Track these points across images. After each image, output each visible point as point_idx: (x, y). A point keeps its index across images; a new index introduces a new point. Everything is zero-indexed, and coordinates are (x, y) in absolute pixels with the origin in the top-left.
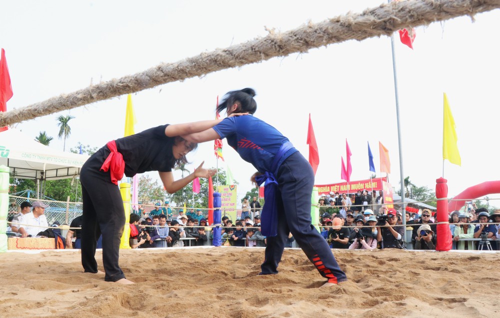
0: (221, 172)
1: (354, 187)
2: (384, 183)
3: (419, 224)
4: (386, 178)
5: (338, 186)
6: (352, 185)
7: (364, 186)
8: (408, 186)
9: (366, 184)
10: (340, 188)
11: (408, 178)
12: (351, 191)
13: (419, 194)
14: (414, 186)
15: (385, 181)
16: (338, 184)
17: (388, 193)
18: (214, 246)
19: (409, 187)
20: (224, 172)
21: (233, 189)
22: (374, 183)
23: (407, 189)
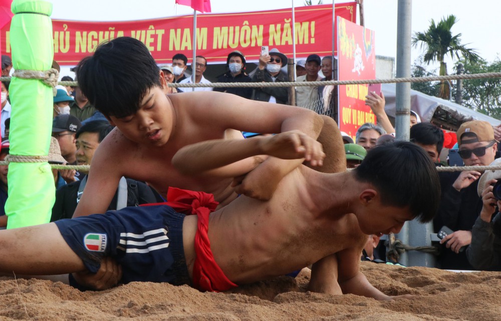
1: (223, 37)
2: (342, 24)
3: (455, 167)
4: (354, 4)
5: (160, 32)
6: (216, 30)
7: (266, 35)
8: (447, 57)
9: (272, 27)
10: (166, 38)
11: (451, 21)
12: (210, 51)
13: (489, 91)
14: (473, 58)
15: (351, 17)
16: (158, 23)
17: (358, 67)
19: (451, 60)
22: (306, 25)
23: (443, 65)
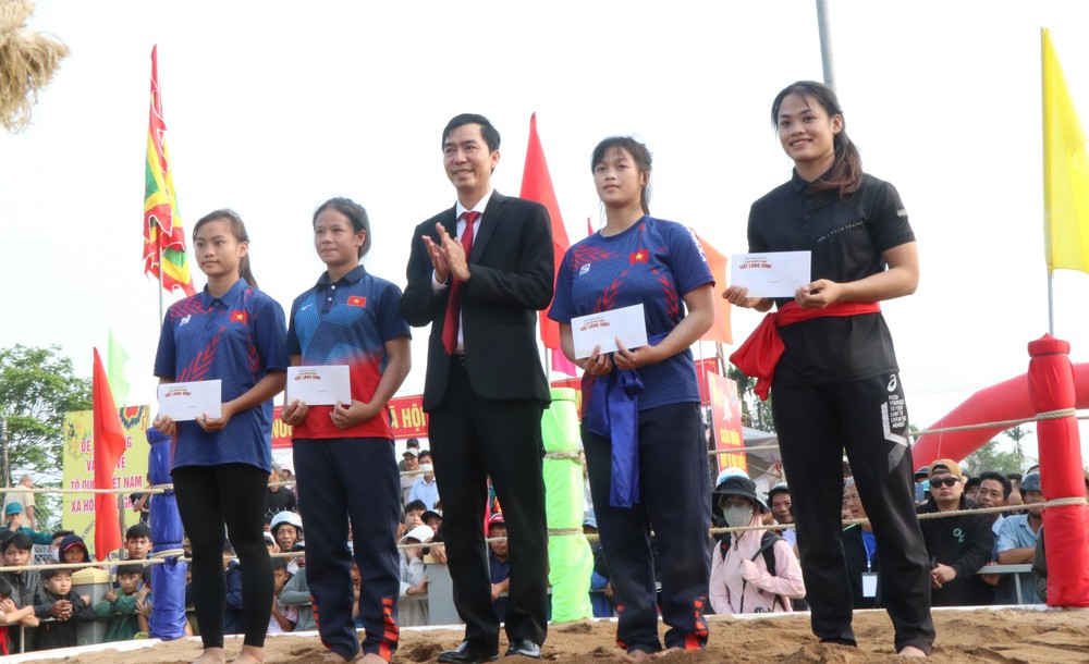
0: (50, 361)
4: (716, 359)
18: (157, 641)
20: (66, 362)
21: (135, 421)
23: (744, 403)
